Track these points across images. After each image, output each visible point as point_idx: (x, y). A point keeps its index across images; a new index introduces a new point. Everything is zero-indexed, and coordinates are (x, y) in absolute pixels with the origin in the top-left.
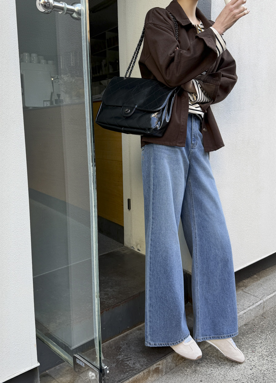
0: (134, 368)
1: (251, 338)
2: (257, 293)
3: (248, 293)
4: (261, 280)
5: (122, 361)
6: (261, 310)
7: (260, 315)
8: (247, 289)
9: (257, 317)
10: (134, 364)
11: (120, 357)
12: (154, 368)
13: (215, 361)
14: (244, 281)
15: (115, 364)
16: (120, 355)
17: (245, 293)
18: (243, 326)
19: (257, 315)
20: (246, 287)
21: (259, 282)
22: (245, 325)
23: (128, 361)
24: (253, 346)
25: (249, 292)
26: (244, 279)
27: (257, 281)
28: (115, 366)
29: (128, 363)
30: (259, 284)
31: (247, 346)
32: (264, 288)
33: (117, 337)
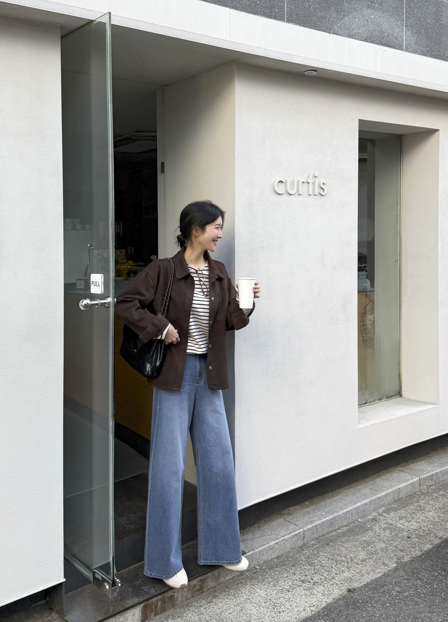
0: (148, 592)
1: (278, 571)
2: (300, 521)
3: (289, 522)
4: (310, 508)
5: (139, 586)
6: (299, 541)
7: (298, 547)
8: (290, 517)
9: (294, 549)
10: (149, 589)
11: (137, 583)
12: (168, 596)
13: (232, 594)
14: (291, 508)
15: (132, 589)
16: (137, 581)
17: (286, 522)
18: (274, 559)
19: (294, 547)
20: (290, 514)
21: (308, 509)
22: (277, 558)
23: (144, 586)
24: (277, 580)
25: (291, 521)
26: (291, 506)
27: (306, 508)
28: (132, 590)
29: (144, 588)
30: (306, 512)
31: (270, 580)
32: (310, 516)
33: (137, 565)
